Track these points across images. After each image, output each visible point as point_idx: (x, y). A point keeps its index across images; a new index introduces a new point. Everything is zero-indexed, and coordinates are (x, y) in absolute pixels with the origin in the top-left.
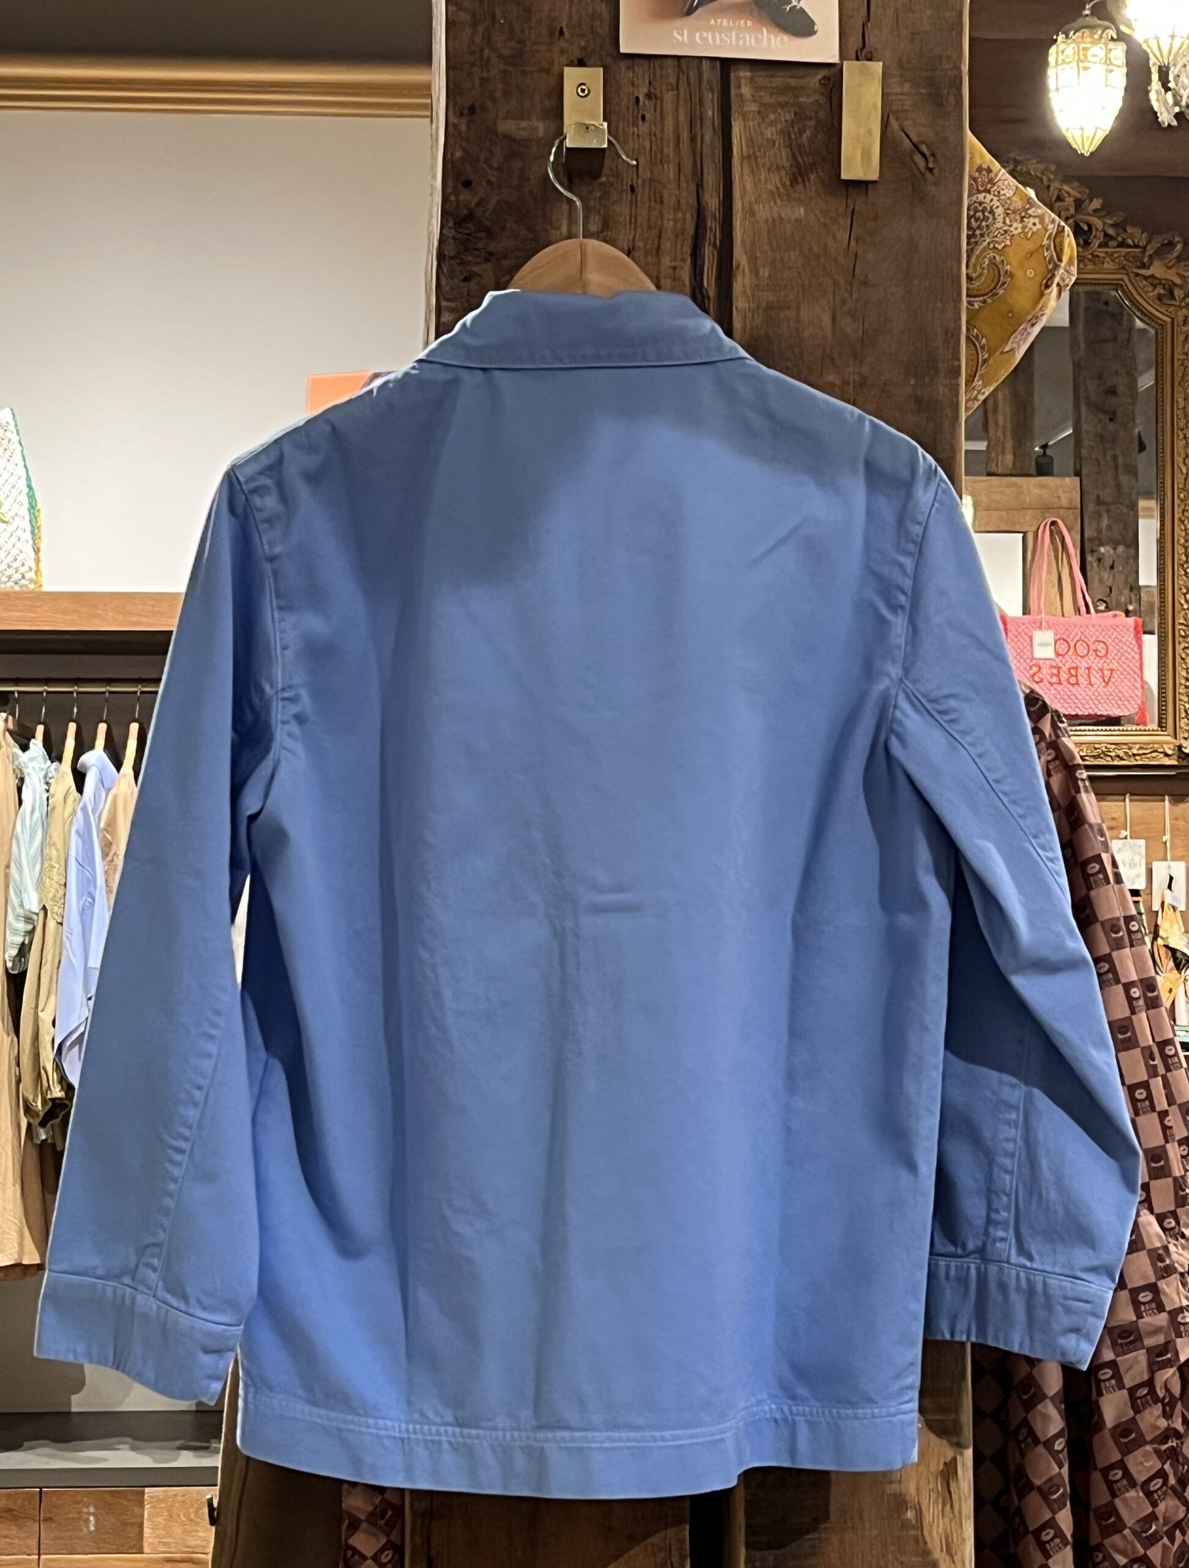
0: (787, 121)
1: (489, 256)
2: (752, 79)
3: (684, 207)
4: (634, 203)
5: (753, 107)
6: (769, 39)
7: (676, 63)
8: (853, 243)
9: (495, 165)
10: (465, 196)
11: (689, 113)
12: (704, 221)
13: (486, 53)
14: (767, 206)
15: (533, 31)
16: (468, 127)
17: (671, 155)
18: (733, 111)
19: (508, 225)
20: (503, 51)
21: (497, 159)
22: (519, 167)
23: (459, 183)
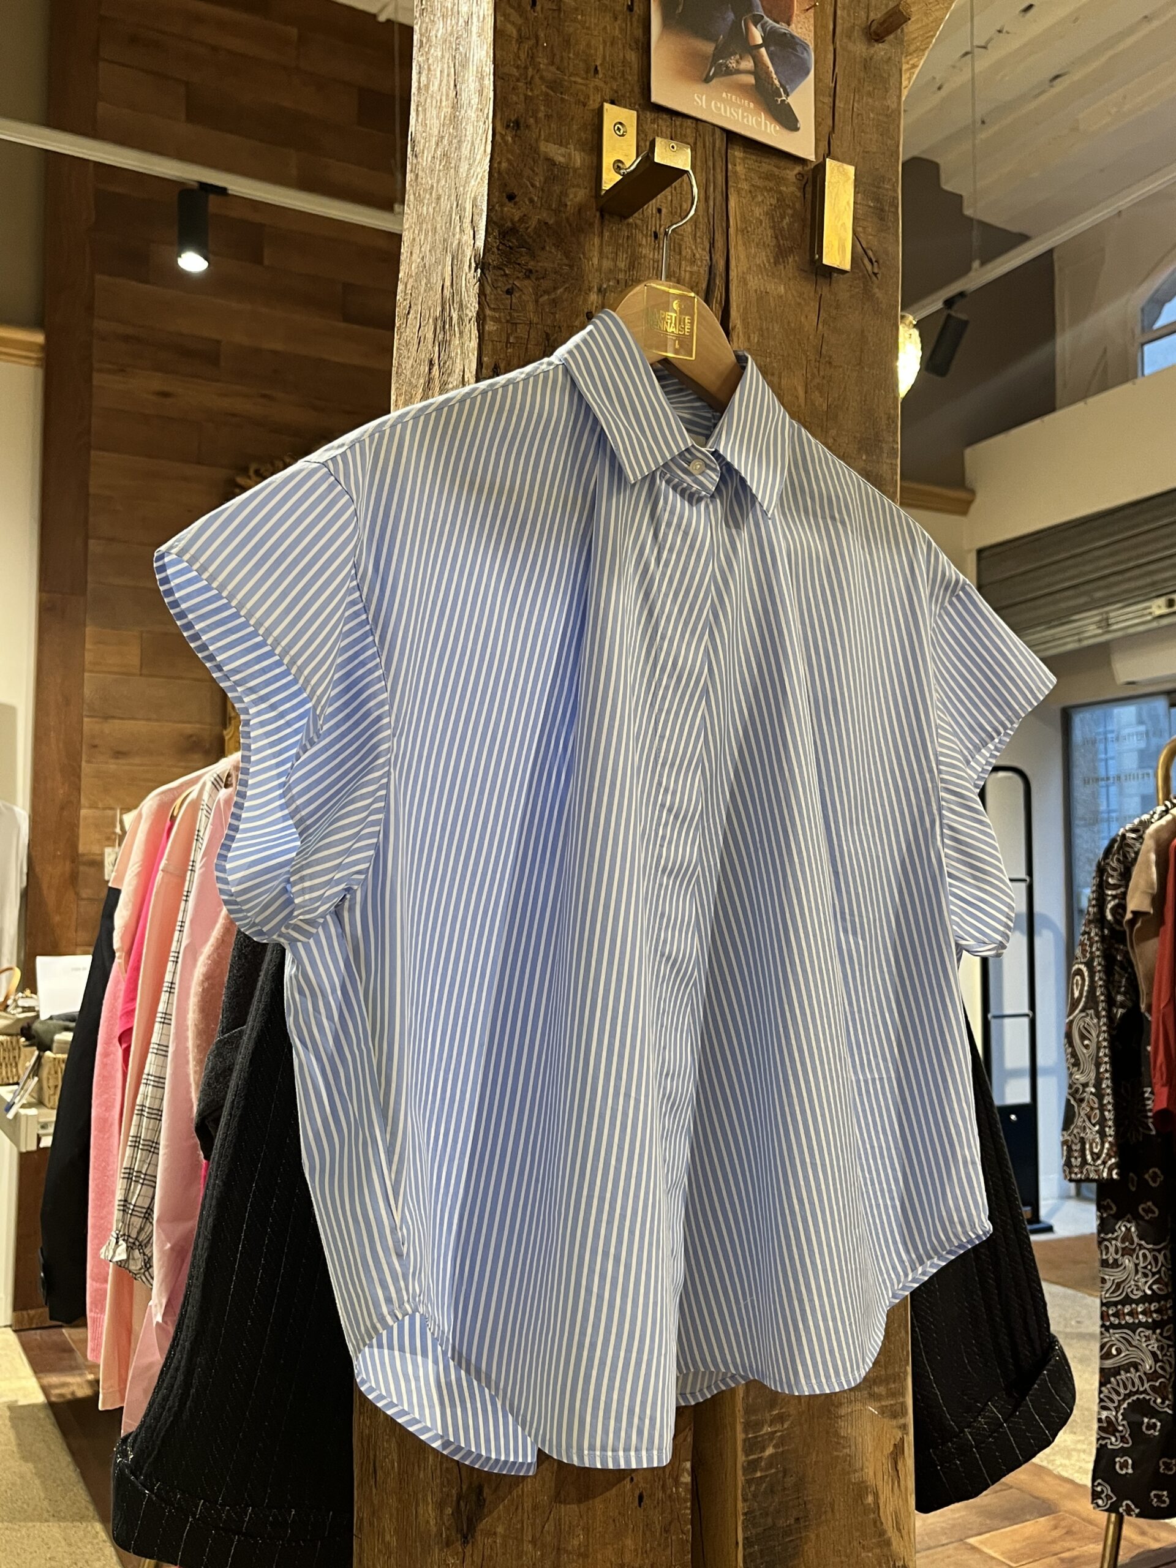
0: (771, 205)
1: (529, 274)
2: (744, 159)
3: (699, 262)
4: (656, 249)
5: (745, 186)
6: (766, 124)
7: (694, 126)
8: (820, 326)
9: (538, 184)
10: (509, 209)
11: (704, 174)
12: (714, 281)
13: (530, 70)
14: (756, 278)
15: (571, 64)
16: (513, 140)
18: (730, 187)
19: (548, 248)
20: (545, 74)
21: (537, 178)
22: (558, 192)
23: (504, 194)
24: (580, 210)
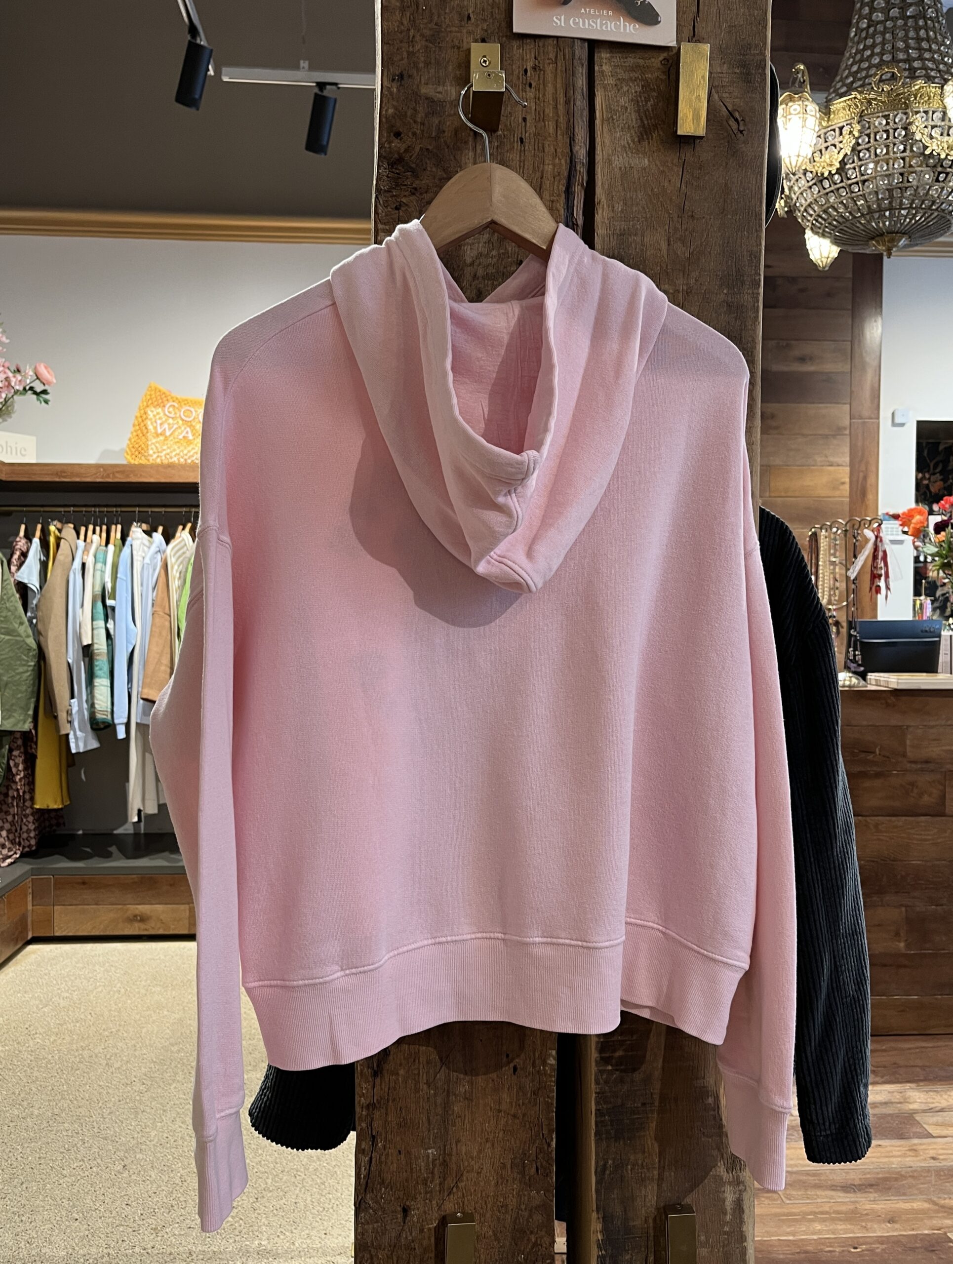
0: (636, 92)
1: (414, 191)
2: (610, 59)
3: (559, 154)
4: (522, 152)
5: (612, 81)
6: (625, 26)
7: (555, 42)
8: (683, 187)
9: (419, 120)
10: (396, 143)
11: (564, 82)
12: (575, 167)
13: (412, 31)
15: (446, 16)
16: (397, 88)
17: (551, 115)
18: (596, 84)
19: (429, 169)
20: (425, 31)
21: (420, 115)
22: (437, 122)
23: (392, 134)
24: (456, 134)
